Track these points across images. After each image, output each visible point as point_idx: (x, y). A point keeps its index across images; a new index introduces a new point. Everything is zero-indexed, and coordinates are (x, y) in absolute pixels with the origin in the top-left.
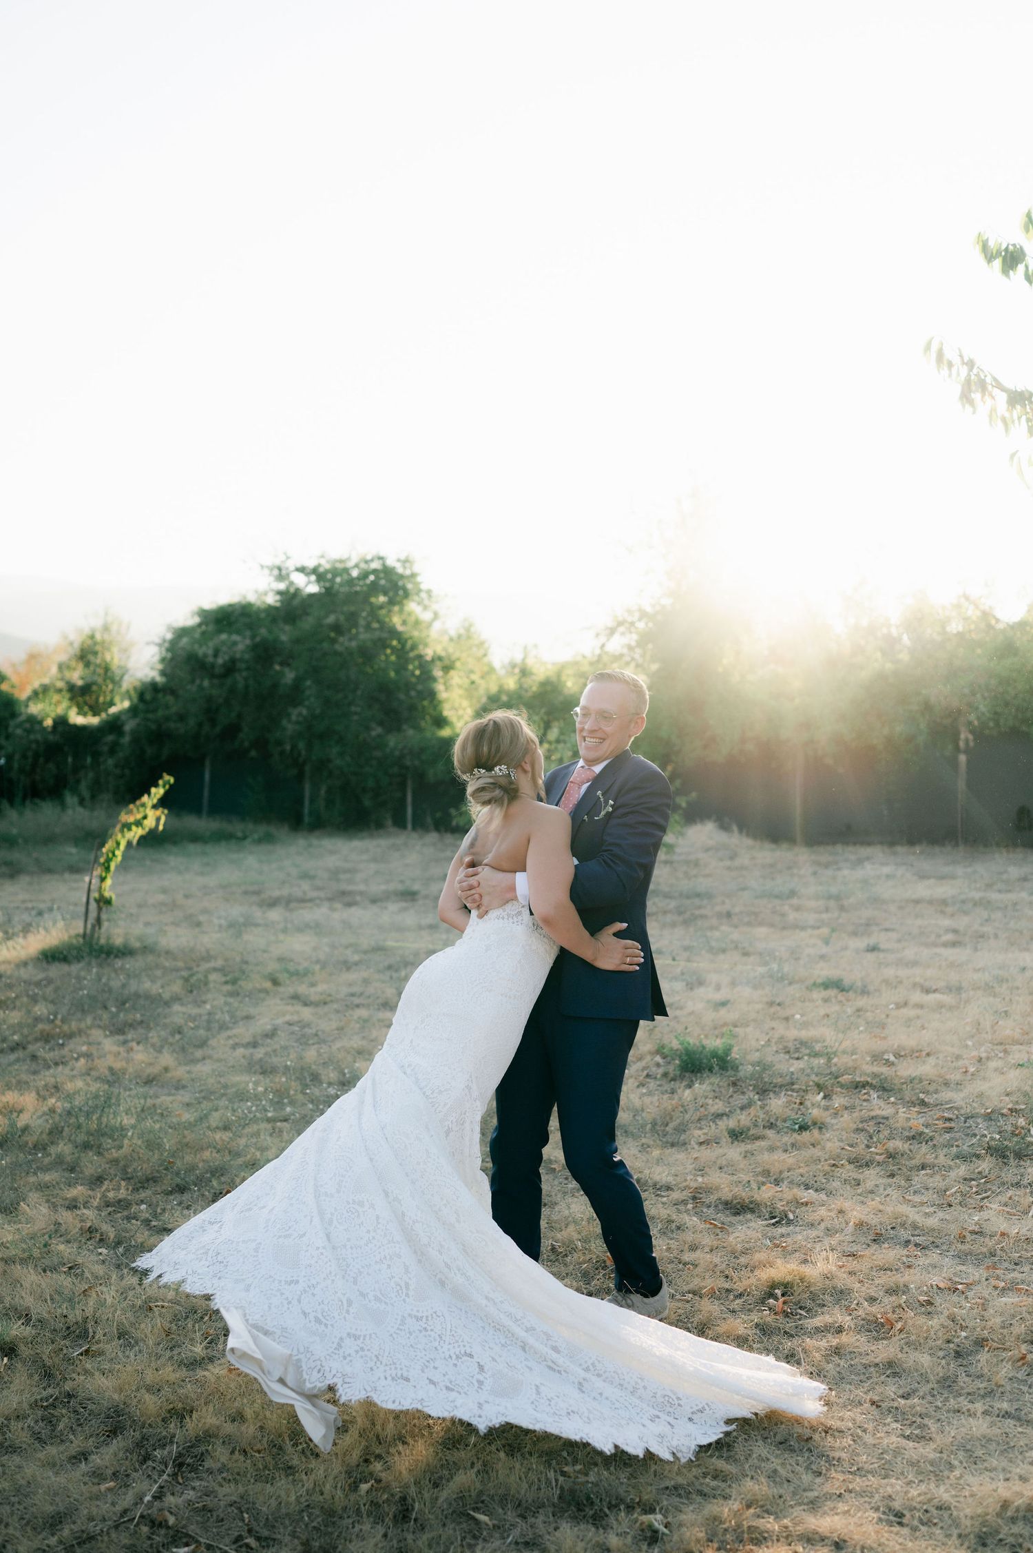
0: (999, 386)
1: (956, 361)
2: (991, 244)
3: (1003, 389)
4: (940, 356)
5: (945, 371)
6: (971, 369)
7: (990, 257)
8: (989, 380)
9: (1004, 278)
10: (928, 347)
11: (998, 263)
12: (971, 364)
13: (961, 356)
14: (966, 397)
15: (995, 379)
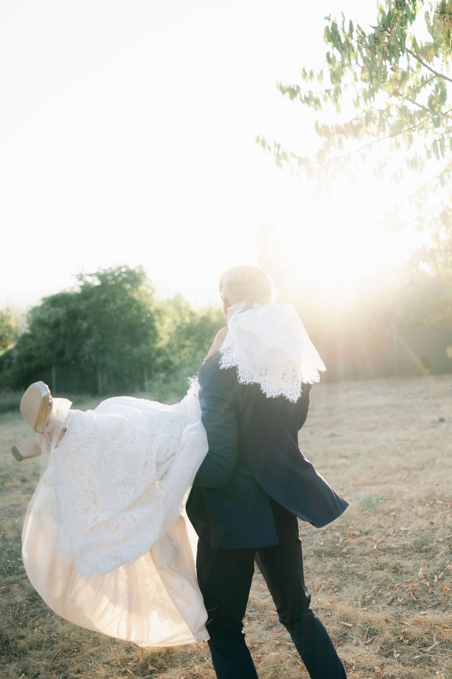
0: (293, 155)
1: (272, 145)
2: (283, 85)
3: (296, 157)
4: (263, 144)
5: (268, 151)
6: (279, 149)
7: (283, 91)
8: (288, 154)
9: (292, 101)
10: (258, 140)
11: (287, 94)
12: (279, 146)
13: (275, 143)
14: (278, 163)
15: (291, 153)
